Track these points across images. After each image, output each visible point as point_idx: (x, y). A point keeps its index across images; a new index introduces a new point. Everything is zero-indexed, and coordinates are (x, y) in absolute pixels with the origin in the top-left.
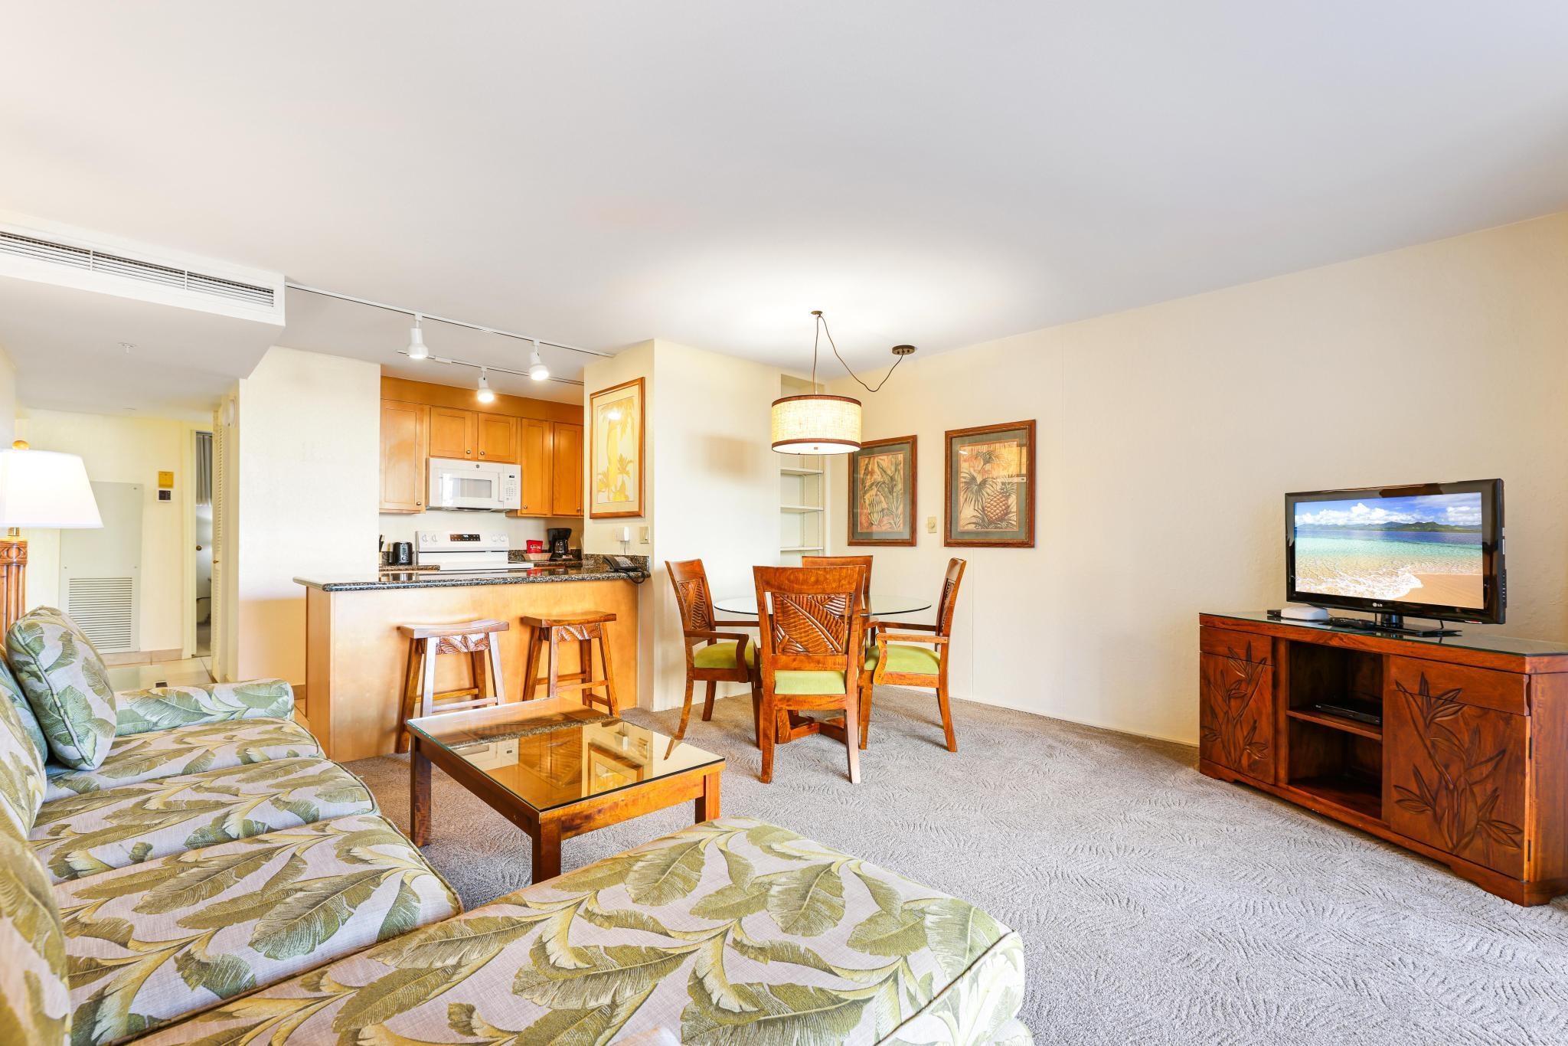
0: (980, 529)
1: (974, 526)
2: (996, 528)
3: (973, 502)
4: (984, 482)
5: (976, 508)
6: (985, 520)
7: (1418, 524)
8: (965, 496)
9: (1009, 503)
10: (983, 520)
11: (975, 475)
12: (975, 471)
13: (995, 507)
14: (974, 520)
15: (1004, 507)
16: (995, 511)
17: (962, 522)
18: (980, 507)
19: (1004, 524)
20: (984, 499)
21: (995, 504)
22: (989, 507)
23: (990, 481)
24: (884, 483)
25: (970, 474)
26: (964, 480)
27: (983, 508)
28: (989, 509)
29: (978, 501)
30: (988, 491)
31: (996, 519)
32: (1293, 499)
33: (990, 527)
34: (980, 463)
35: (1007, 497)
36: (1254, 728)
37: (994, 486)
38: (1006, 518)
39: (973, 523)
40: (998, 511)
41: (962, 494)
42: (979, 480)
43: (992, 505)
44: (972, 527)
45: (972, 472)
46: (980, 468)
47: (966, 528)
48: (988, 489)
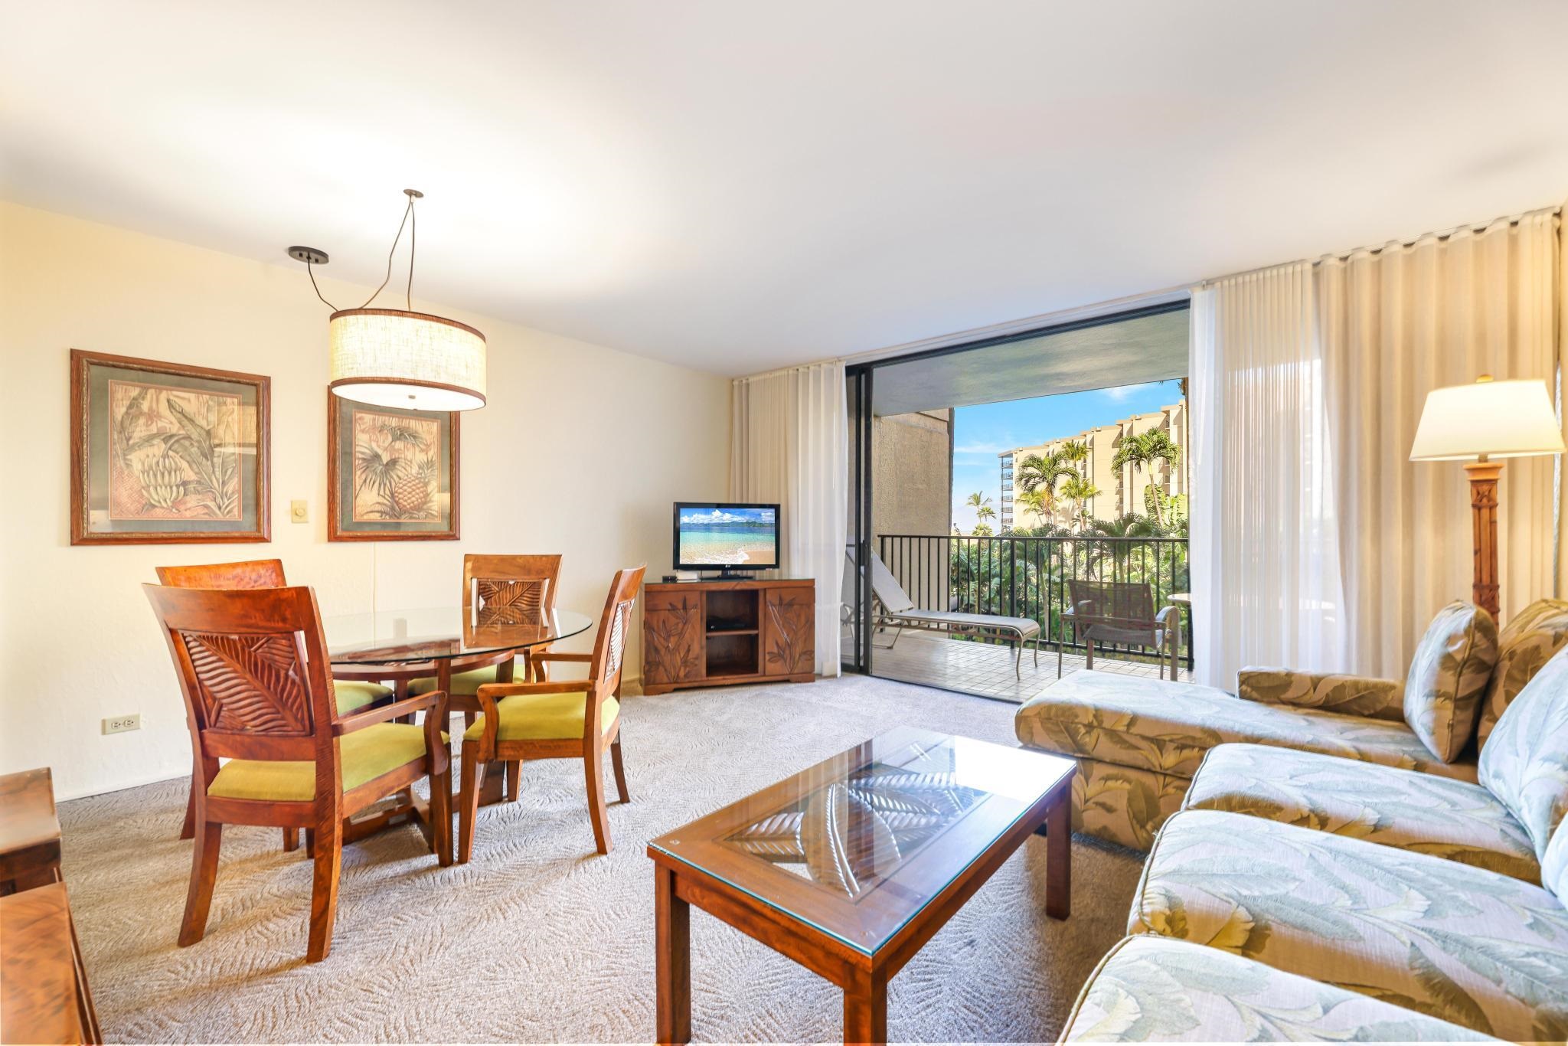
0: (388, 519)
1: (379, 514)
2: (411, 518)
3: (377, 484)
4: (393, 462)
5: (382, 493)
6: (395, 508)
7: (748, 523)
8: (364, 477)
9: (429, 491)
10: (393, 509)
11: (380, 452)
12: (379, 446)
13: (409, 493)
14: (378, 508)
15: (421, 495)
16: (409, 498)
17: (359, 510)
18: (387, 492)
19: (422, 514)
20: (393, 484)
21: (410, 490)
22: (400, 493)
23: (402, 463)
24: (188, 438)
25: (372, 449)
26: (361, 456)
27: (392, 494)
28: (400, 496)
29: (385, 485)
30: (400, 474)
31: (411, 508)
32: (679, 506)
33: (403, 517)
34: (387, 438)
35: (426, 485)
36: (689, 650)
37: (408, 468)
38: (425, 507)
39: (378, 512)
40: (413, 499)
41: (358, 473)
42: (385, 458)
43: (405, 491)
44: (376, 517)
45: (374, 445)
46: (386, 444)
47: (366, 517)
48: (399, 471)
